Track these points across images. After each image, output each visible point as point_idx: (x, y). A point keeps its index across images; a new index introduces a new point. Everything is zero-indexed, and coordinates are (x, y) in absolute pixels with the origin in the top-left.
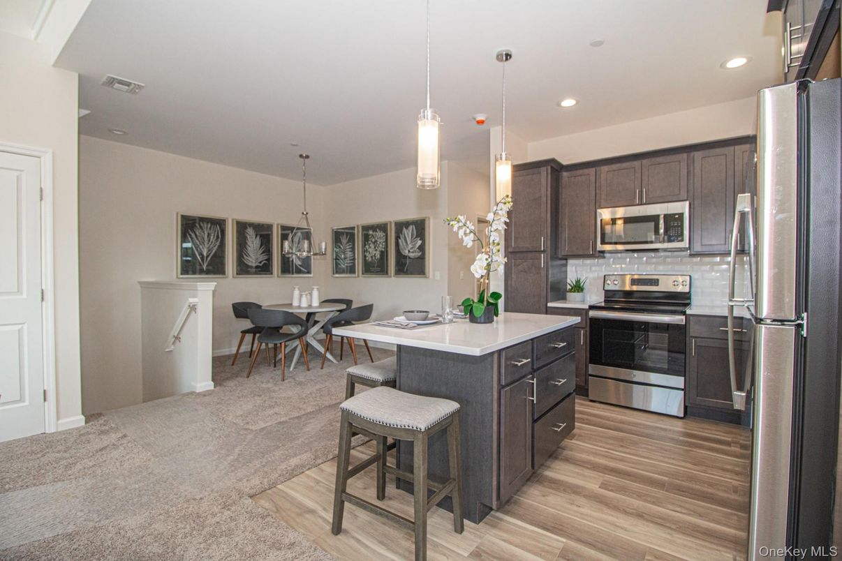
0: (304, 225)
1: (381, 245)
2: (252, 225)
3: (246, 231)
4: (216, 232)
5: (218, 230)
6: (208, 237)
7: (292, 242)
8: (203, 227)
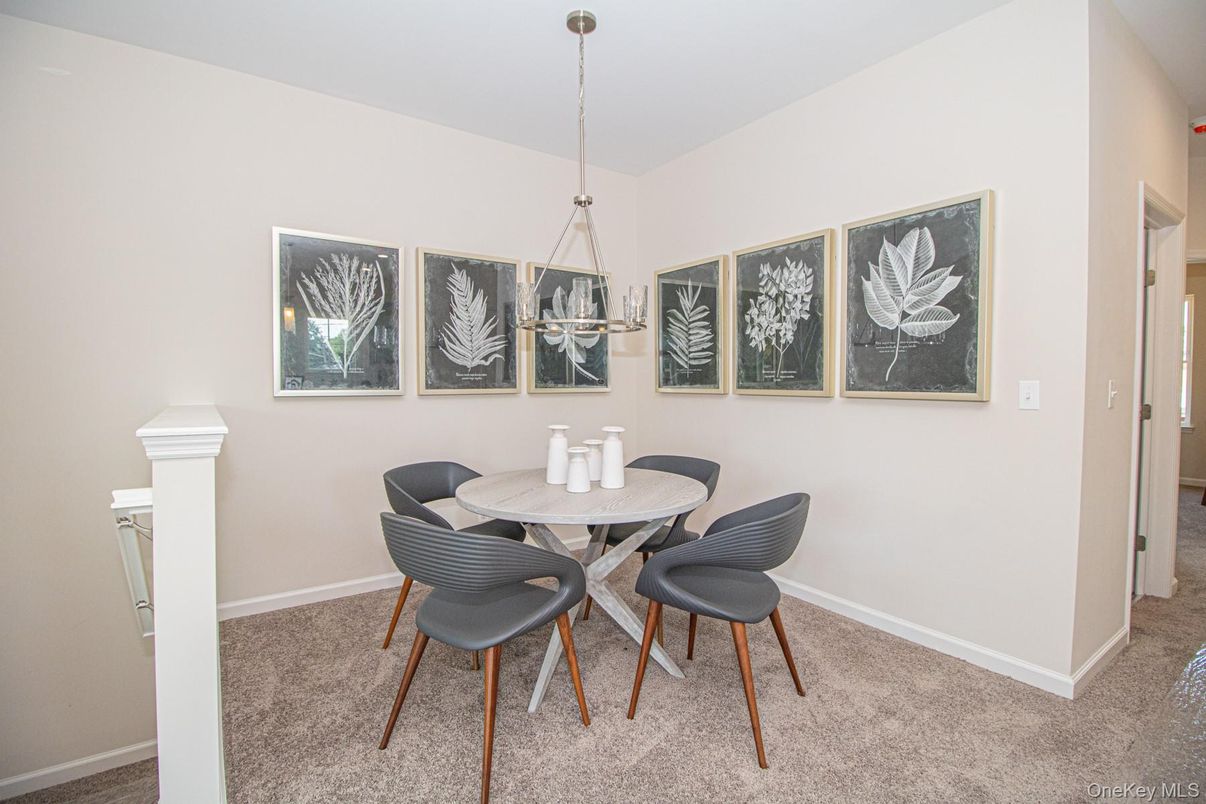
0: (587, 268)
1: (798, 305)
2: (464, 264)
3: (450, 279)
4: (374, 280)
5: (378, 277)
6: (352, 293)
7: (564, 308)
8: (340, 269)
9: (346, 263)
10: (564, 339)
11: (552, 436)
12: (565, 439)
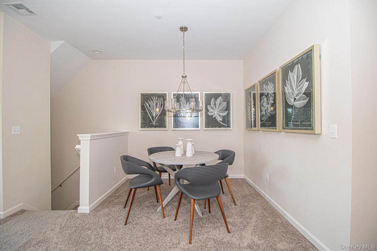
1: (271, 98)
2: (183, 95)
3: (180, 99)
4: (161, 102)
5: (162, 101)
6: (156, 105)
7: (215, 104)
8: (153, 100)
9: (154, 98)
10: (215, 114)
11: (179, 141)
12: (182, 142)
